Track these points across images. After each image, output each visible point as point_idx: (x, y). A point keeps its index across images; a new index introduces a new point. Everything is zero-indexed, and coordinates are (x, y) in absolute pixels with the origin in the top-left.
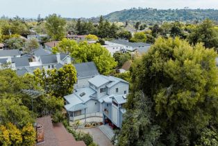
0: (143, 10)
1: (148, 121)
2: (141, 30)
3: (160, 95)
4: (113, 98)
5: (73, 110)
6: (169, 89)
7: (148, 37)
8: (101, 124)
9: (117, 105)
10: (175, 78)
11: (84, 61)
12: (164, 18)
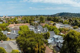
0: (66, 13)
1: (67, 47)
2: (66, 19)
3: (70, 42)
4: (59, 41)
5: (49, 43)
6: (72, 41)
7: (68, 22)
8: (56, 47)
9: (60, 43)
10: (73, 39)
11: (51, 31)
12: (73, 16)
